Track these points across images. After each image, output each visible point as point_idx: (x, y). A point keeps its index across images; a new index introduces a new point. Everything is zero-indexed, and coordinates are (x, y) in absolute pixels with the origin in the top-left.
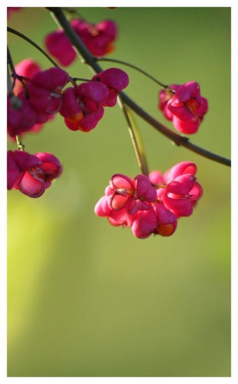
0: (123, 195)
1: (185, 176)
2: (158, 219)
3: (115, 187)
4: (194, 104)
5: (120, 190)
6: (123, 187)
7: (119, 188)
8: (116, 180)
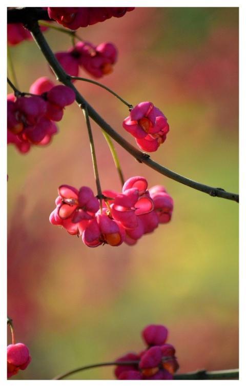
0: (69, 205)
1: (132, 189)
2: (100, 230)
3: (63, 197)
4: (147, 123)
5: (69, 200)
6: (70, 198)
7: (67, 198)
8: (63, 191)
